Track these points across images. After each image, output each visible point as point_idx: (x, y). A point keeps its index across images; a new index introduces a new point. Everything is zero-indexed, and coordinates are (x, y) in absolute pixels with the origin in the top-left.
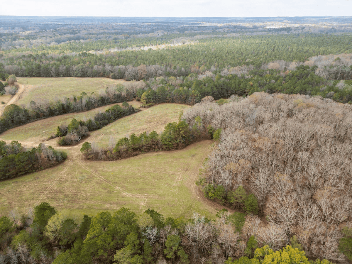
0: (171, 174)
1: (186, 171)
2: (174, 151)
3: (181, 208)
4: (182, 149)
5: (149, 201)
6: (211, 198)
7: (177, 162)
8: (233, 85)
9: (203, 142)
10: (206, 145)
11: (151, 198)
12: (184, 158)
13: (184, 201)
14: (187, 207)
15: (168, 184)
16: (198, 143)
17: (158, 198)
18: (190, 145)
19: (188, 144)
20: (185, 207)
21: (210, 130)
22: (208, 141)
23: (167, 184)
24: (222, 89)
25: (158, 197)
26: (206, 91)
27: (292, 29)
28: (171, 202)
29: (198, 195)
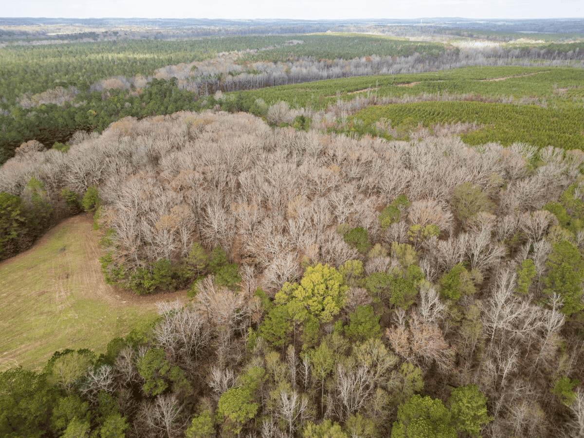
0: (39, 296)
1: (67, 278)
2: (13, 258)
3: (105, 333)
4: (28, 248)
5: (24, 358)
6: (149, 290)
7: (35, 273)
8: (60, 120)
9: (64, 224)
10: (75, 225)
11: (26, 352)
12: (44, 261)
13: (101, 320)
14: (115, 325)
15: (45, 313)
16: (57, 228)
17: (41, 345)
18: (41, 237)
19: (36, 236)
20: (109, 327)
21: (71, 196)
22: (77, 219)
23: (42, 314)
24: (40, 130)
25: (39, 343)
26: (10, 140)
27: (98, 35)
28: (75, 335)
29: (121, 300)
